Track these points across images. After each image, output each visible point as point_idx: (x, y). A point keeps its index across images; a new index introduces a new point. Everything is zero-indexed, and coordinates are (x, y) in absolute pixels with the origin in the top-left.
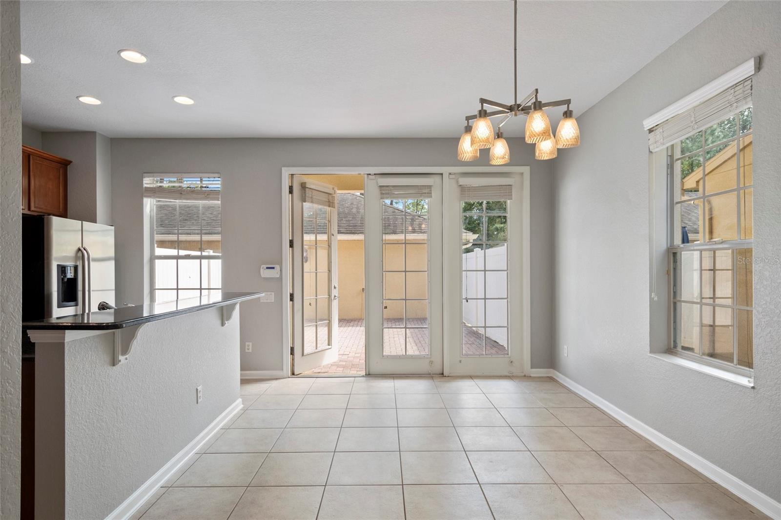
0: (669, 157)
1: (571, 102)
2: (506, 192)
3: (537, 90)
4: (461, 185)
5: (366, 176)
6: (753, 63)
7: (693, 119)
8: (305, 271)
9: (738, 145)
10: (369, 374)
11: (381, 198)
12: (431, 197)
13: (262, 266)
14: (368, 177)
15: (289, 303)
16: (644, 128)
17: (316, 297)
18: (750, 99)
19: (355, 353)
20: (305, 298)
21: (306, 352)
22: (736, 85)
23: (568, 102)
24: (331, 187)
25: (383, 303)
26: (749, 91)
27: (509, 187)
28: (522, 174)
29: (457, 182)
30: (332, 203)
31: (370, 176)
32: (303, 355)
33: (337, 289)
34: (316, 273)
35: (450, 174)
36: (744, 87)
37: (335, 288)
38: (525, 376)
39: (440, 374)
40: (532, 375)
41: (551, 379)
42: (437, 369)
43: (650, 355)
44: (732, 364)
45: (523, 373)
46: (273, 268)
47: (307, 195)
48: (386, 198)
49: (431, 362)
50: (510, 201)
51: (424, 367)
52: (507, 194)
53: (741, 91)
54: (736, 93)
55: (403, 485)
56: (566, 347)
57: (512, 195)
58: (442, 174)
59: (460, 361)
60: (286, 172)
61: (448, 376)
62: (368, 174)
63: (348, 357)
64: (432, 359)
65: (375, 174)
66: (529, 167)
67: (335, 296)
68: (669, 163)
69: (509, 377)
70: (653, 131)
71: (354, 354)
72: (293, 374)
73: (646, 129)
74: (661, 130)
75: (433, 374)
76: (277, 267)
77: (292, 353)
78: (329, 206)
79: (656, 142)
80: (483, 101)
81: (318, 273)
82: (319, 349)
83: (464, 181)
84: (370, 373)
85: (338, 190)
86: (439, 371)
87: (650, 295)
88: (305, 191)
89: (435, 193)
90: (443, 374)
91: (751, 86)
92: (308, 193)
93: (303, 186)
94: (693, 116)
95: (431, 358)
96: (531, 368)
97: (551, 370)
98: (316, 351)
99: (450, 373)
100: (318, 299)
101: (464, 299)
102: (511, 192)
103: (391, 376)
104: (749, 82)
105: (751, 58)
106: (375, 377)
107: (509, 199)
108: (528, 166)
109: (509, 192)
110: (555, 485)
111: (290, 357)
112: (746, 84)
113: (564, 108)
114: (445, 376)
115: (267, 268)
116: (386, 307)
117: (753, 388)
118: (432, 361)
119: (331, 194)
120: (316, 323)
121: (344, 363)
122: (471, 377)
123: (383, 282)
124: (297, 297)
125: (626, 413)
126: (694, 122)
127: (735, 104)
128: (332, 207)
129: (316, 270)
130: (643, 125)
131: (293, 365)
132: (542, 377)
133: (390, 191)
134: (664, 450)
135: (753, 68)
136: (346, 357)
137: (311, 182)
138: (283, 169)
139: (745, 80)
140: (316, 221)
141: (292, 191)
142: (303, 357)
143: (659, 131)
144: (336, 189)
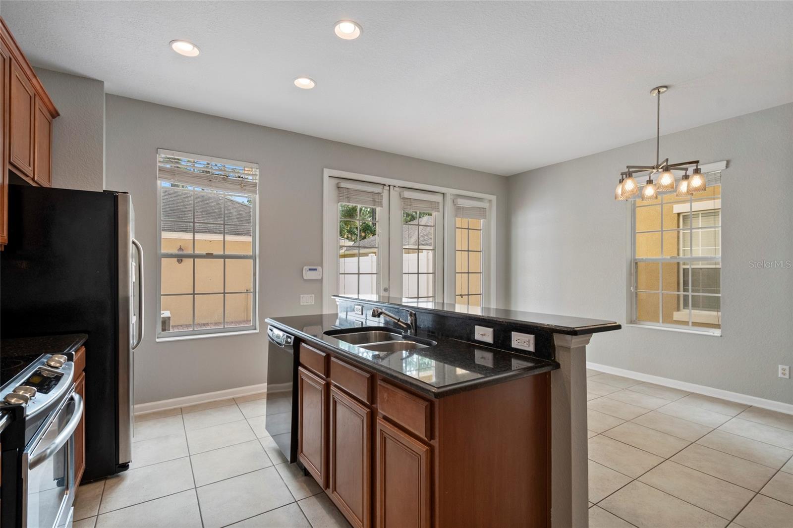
0: (632, 205)
2: (483, 214)
4: (456, 205)
6: (725, 163)
8: (340, 272)
12: (439, 212)
13: (305, 267)
18: (719, 182)
28: (490, 201)
29: (454, 202)
31: (395, 188)
35: (450, 194)
46: (316, 270)
58: (444, 194)
60: (327, 174)
62: (393, 186)
65: (399, 187)
66: (495, 197)
76: (319, 268)
87: (628, 288)
91: (721, 175)
101: (458, 295)
102: (486, 214)
105: (723, 161)
112: (717, 173)
115: (310, 270)
117: (721, 336)
133: (411, 204)
135: (725, 166)
138: (325, 169)
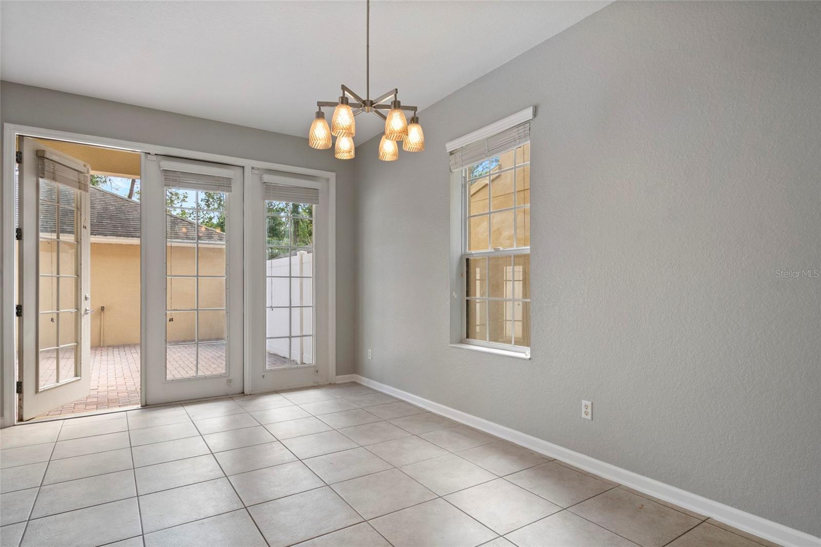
0: (463, 178)
1: (418, 109)
2: (313, 196)
3: (396, 90)
4: (265, 182)
5: (143, 155)
6: (532, 110)
7: (486, 148)
8: (41, 274)
9: (490, 179)
10: (146, 405)
11: (166, 185)
12: (231, 191)
14: (146, 157)
15: (16, 319)
16: (446, 150)
17: (58, 310)
18: (528, 138)
19: (108, 387)
20: (40, 312)
21: (41, 388)
22: (519, 125)
23: (415, 109)
24: (82, 163)
25: (166, 315)
26: (528, 131)
27: (316, 191)
28: (328, 180)
29: (261, 179)
30: (84, 184)
31: (149, 155)
32: (37, 391)
33: (89, 301)
34: (58, 278)
35: (253, 168)
36: (525, 128)
37: (86, 298)
38: (330, 384)
39: (239, 393)
40: (337, 382)
41: (355, 384)
42: (237, 387)
43: (451, 345)
44: (511, 345)
45: (328, 381)
47: (46, 168)
48: (172, 186)
49: (229, 381)
50: (316, 206)
51: (222, 388)
52: (314, 198)
53: (523, 130)
54: (519, 132)
55: (246, 508)
56: (370, 350)
57: (318, 200)
58: (243, 167)
59: (263, 376)
60: (12, 132)
61: (250, 395)
62: (146, 153)
63: (98, 392)
64: (229, 378)
65: (156, 154)
66: (334, 174)
67: (86, 310)
68: (463, 183)
69: (316, 386)
70: (453, 154)
71: (106, 388)
72: (21, 419)
73: (448, 151)
74: (460, 154)
75: (231, 395)
77: (20, 389)
78: (80, 189)
79: (456, 164)
80: (344, 88)
81: (61, 279)
82: (62, 382)
83: (268, 178)
84: (148, 403)
85: (92, 169)
86: (240, 390)
87: (451, 294)
88: (44, 162)
89: (236, 187)
90: (243, 393)
91: (530, 128)
92: (48, 166)
93: (40, 156)
94: (486, 145)
95: (228, 376)
96: (337, 374)
97: (354, 375)
98: (58, 385)
99: (252, 391)
100: (60, 314)
101: (269, 307)
102: (318, 197)
103: (179, 403)
104: (528, 124)
105: (530, 106)
106: (155, 407)
107: (315, 204)
108: (334, 172)
109: (315, 197)
110: (396, 469)
111: (16, 396)
112: (526, 126)
113: (411, 114)
114: (247, 395)
116: (171, 320)
117: (530, 359)
118: (231, 380)
119: (81, 172)
120: (58, 346)
121: (96, 400)
122: (276, 392)
123: (166, 289)
124: (29, 310)
125: (429, 400)
126: (487, 151)
127: (518, 140)
128: (84, 190)
129: (58, 274)
130: (446, 147)
131: (21, 407)
132: (346, 383)
133: (178, 178)
134: (464, 424)
135: (532, 114)
136: (96, 393)
137: (52, 153)
138: (6, 125)
139: (525, 123)
140: (58, 207)
141: (21, 159)
142: (38, 395)
143: (458, 155)
144: (89, 166)
